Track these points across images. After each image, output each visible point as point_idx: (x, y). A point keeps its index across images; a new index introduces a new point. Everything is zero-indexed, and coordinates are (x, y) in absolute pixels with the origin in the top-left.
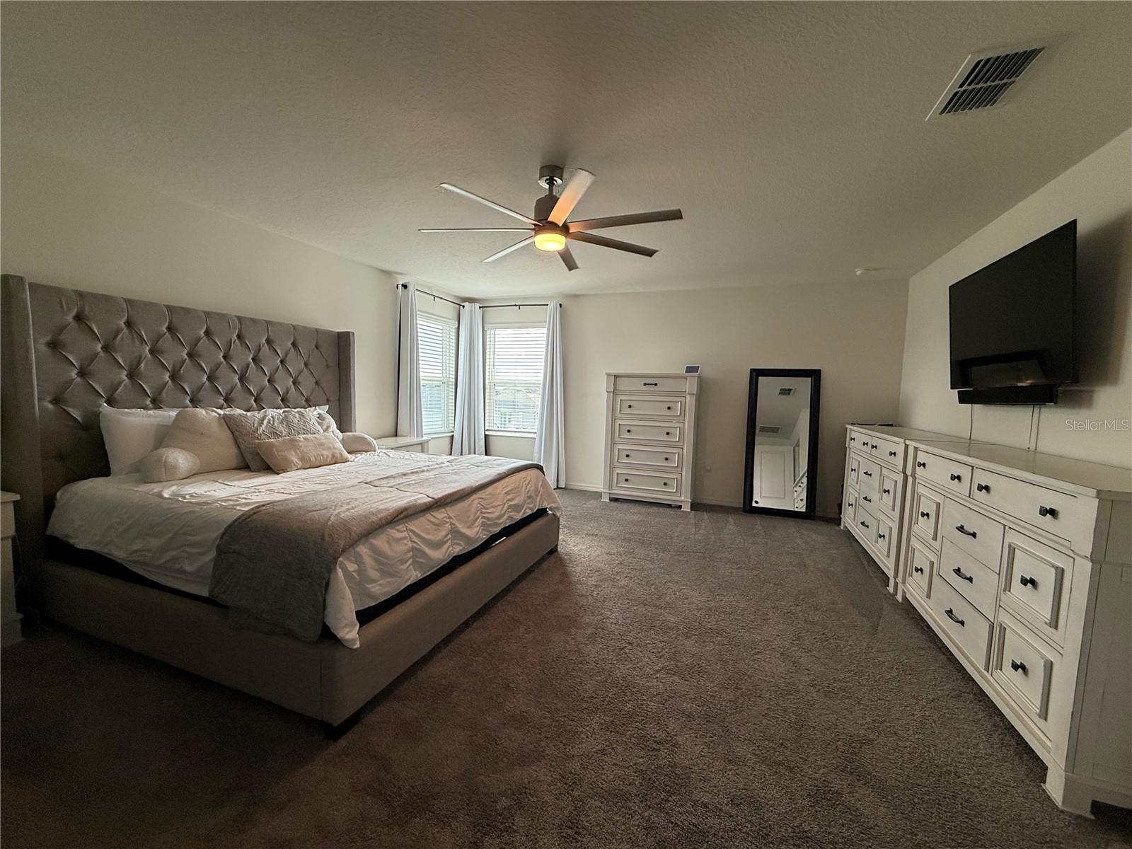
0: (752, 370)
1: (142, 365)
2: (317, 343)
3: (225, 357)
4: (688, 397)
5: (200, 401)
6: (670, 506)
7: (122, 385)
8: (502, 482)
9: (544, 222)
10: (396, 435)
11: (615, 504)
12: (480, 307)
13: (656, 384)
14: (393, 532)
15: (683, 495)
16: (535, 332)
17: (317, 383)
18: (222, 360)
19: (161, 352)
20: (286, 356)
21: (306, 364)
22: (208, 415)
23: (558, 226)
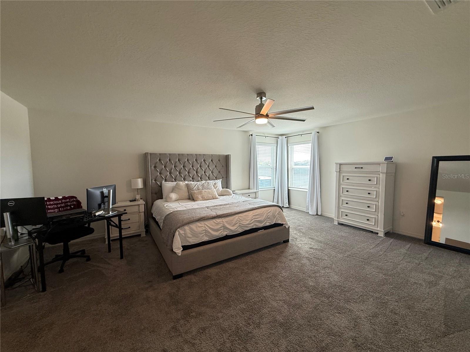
0: (434, 157)
1: (172, 170)
2: (219, 159)
3: (192, 166)
4: (381, 174)
5: (186, 179)
6: (372, 232)
7: (168, 176)
8: (253, 211)
9: (259, 114)
10: (249, 189)
11: (340, 227)
12: (286, 137)
13: (362, 168)
14: (198, 224)
15: (379, 227)
16: (305, 145)
17: (219, 172)
18: (191, 167)
19: (177, 166)
20: (209, 164)
21: (215, 166)
22: (182, 184)
23: (264, 115)
